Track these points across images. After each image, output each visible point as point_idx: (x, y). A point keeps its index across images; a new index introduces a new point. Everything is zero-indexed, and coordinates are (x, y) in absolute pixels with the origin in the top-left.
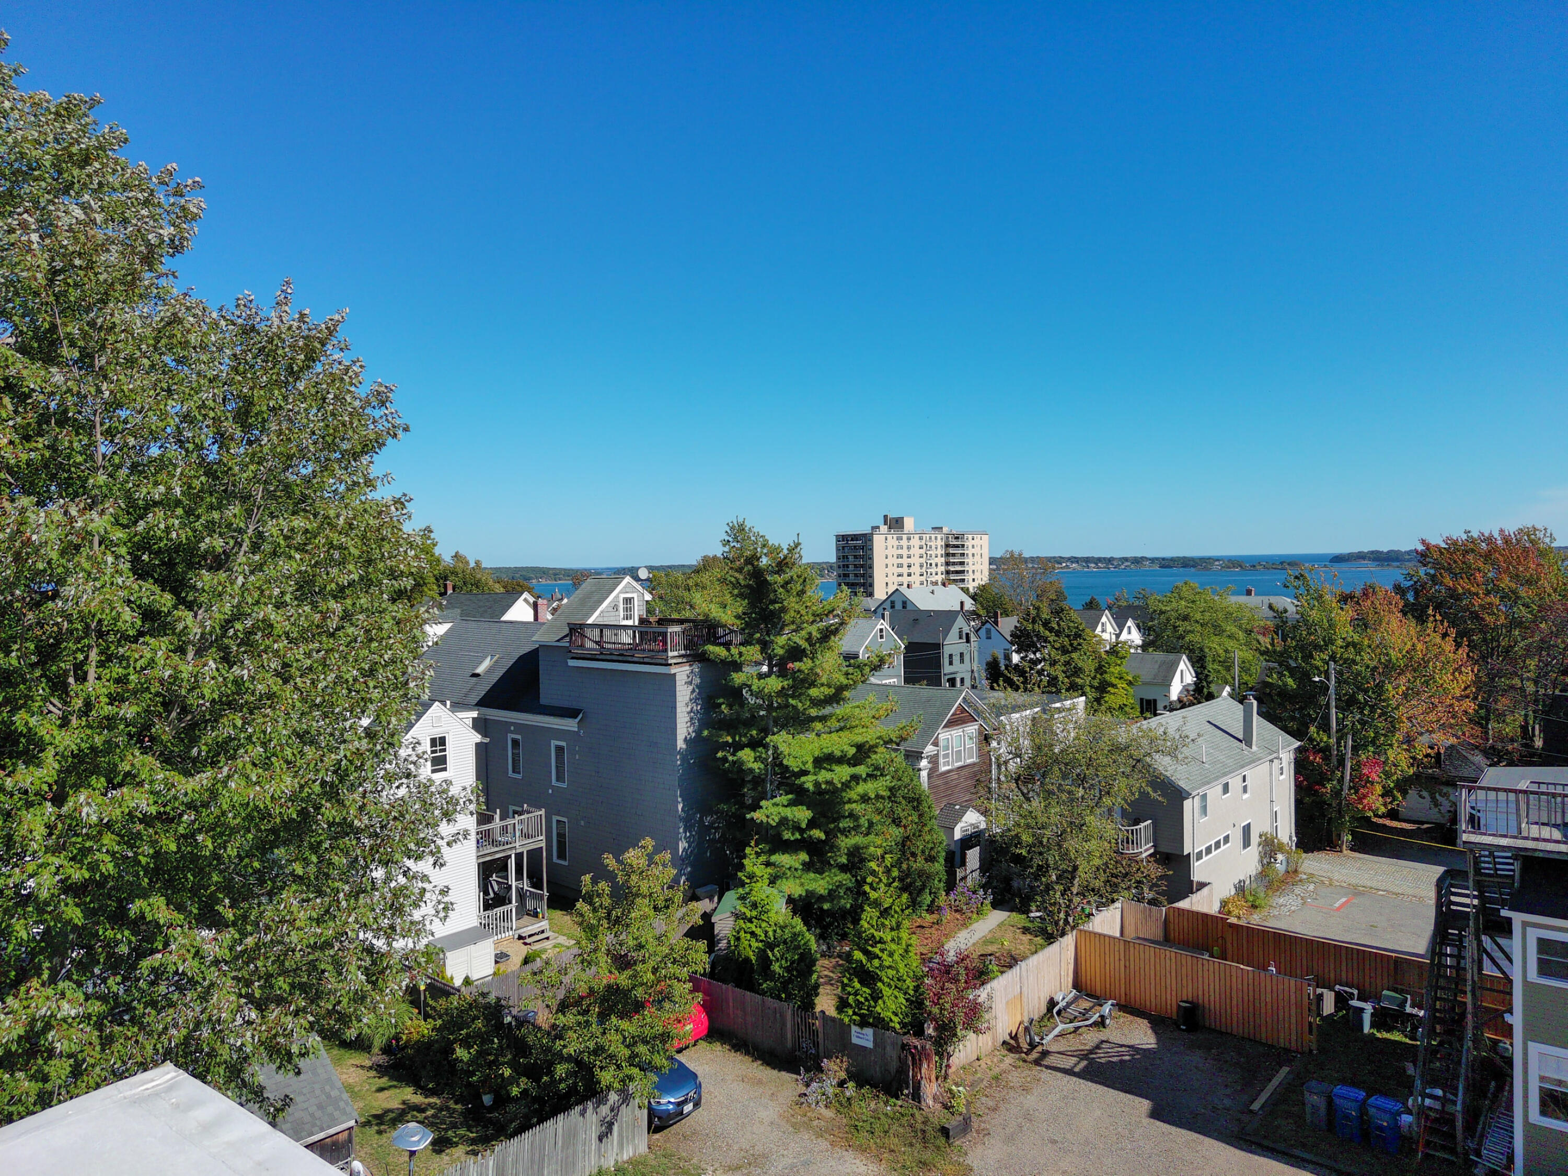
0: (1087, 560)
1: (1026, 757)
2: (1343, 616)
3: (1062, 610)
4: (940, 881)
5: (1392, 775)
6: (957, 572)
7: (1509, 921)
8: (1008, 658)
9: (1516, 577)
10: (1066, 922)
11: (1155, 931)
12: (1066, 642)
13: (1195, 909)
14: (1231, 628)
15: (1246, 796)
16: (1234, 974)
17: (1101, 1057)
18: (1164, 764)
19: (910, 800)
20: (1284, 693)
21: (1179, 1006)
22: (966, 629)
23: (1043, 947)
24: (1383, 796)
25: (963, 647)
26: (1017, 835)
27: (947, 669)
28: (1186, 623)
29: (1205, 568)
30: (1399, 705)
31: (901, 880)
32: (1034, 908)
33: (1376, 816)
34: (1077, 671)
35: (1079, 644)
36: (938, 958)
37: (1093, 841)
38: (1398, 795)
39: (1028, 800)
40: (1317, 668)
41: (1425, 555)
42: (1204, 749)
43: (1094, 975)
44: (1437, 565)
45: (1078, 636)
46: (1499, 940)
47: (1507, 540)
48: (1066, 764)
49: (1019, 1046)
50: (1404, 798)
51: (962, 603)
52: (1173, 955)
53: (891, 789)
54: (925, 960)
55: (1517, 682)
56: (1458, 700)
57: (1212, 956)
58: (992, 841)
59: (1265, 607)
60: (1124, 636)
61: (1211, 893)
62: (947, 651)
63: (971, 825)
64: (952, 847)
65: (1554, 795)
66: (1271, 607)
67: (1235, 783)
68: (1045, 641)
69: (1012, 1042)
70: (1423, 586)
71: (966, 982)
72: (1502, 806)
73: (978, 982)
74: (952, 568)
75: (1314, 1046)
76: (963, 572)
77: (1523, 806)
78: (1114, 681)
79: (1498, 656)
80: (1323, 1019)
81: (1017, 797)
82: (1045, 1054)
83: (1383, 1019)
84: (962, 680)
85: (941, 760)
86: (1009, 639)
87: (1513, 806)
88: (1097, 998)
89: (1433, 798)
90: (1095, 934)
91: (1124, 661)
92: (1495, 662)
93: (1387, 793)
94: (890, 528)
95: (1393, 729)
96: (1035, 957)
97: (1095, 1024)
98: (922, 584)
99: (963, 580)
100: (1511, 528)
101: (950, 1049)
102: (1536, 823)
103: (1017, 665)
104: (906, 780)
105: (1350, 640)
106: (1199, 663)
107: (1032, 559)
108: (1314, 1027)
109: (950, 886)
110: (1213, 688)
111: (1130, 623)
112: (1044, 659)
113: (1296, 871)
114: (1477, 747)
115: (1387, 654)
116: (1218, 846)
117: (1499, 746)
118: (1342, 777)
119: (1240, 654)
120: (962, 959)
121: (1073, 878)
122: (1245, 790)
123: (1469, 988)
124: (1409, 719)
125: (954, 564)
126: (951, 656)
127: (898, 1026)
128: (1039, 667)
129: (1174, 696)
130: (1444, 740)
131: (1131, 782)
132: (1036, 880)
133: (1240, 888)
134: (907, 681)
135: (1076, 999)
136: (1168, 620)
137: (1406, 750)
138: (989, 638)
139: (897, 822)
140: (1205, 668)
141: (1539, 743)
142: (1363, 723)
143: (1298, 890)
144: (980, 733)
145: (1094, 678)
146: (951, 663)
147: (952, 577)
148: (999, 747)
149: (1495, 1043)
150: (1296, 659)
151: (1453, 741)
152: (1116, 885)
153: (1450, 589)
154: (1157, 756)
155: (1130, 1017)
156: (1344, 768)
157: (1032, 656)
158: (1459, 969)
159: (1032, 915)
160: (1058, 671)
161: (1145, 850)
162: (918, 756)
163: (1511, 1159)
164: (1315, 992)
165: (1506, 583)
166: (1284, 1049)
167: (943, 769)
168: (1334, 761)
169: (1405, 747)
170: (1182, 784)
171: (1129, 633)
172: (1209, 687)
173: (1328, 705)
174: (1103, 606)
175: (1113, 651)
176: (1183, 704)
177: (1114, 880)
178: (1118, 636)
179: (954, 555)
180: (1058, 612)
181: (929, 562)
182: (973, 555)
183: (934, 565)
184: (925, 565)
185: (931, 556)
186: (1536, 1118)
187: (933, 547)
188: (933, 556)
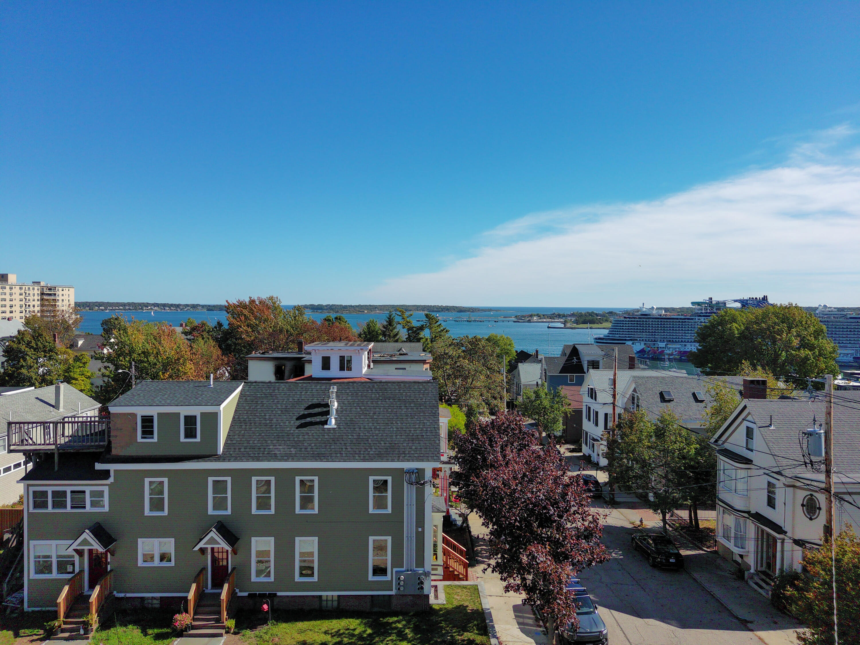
179: (47, 300)
181: (28, 304)
182: (63, 300)
183: (31, 306)
184: (24, 306)
185: (29, 300)
186: (33, 576)
187: (31, 295)
188: (31, 300)
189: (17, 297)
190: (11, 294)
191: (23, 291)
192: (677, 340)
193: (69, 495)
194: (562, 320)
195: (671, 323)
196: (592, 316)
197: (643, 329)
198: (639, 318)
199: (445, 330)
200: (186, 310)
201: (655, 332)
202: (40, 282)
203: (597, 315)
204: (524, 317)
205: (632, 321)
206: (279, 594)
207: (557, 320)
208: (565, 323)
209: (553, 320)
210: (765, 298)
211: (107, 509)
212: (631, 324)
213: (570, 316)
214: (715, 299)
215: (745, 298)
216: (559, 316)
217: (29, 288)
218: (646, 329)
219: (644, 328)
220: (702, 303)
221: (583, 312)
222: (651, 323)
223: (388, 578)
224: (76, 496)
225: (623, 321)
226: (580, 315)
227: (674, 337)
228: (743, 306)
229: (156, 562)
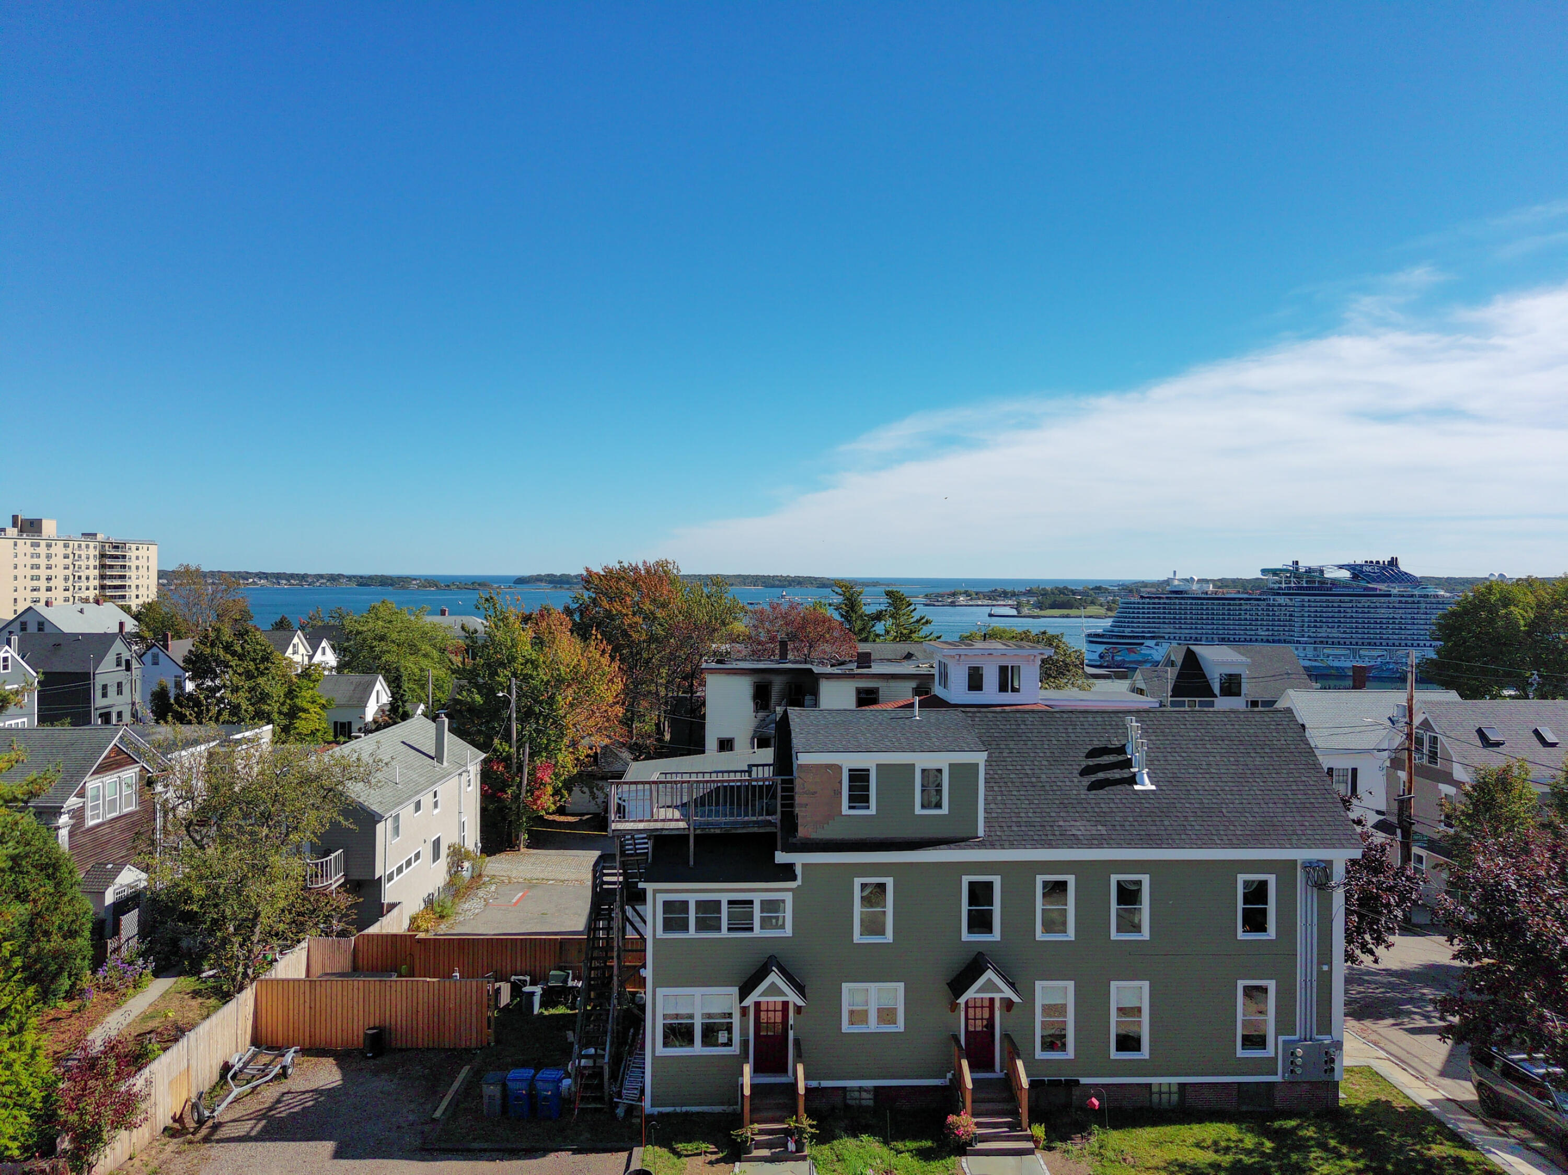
0: (278, 576)
1: (200, 800)
2: (526, 636)
3: (247, 632)
4: (84, 959)
5: (561, 776)
6: (116, 587)
7: (644, 890)
8: (179, 685)
9: (654, 601)
10: (245, 975)
11: (343, 962)
12: (252, 666)
13: (384, 932)
14: (426, 647)
15: (436, 811)
16: (421, 989)
17: (282, 1112)
18: (357, 791)
19: (42, 868)
20: (472, 709)
21: (366, 1034)
22: (126, 655)
23: (216, 1008)
24: (553, 795)
25: (121, 675)
26: (186, 890)
27: (99, 702)
28: (383, 643)
29: (403, 587)
30: (566, 714)
31: (24, 968)
32: (206, 967)
33: (548, 813)
34: (264, 697)
35: (267, 669)
36: (79, 1054)
37: (278, 883)
38: (565, 793)
39: (202, 847)
40: (501, 684)
41: (588, 580)
42: (397, 770)
43: (276, 1026)
44: (598, 590)
45: (265, 659)
46: (637, 907)
47: (648, 571)
48: (248, 803)
49: (184, 1128)
50: (570, 795)
51: (121, 625)
52: (361, 983)
53: (13, 858)
54: (58, 1059)
55: (653, 688)
56: (611, 707)
57: (400, 976)
58: (154, 900)
59: (458, 627)
60: (318, 658)
61: (401, 912)
62: (99, 681)
63: (128, 885)
64: (102, 915)
65: (676, 782)
66: (463, 628)
67: (427, 799)
68: (226, 667)
69: (177, 1125)
70: (587, 608)
71: (117, 1073)
72: (640, 794)
73: (134, 1069)
74: (108, 582)
75: (492, 1038)
76: (123, 587)
77: (655, 794)
78: (305, 705)
79: (641, 666)
80: (501, 1010)
81: (186, 844)
82: (216, 1127)
83: (549, 999)
84: (120, 714)
85: (88, 813)
86: (182, 665)
87: (648, 793)
88: (279, 1048)
89: (592, 792)
90: (278, 981)
91: (318, 685)
92: (638, 672)
93: (557, 792)
94: (21, 531)
95: (561, 736)
96: (208, 1022)
97: (277, 1077)
98: (66, 600)
99: (124, 597)
100: (651, 561)
101: (92, 1159)
102: (663, 807)
103: (190, 694)
104: (38, 843)
105: (529, 657)
106: (395, 683)
107: (212, 574)
108: (492, 1019)
109: (98, 961)
110: (408, 707)
111: (324, 643)
112: (224, 686)
113: (480, 875)
114: (624, 745)
115: (559, 670)
116: (409, 863)
117: (640, 741)
118: (521, 782)
119: (434, 672)
120: (111, 1047)
121: (254, 925)
122: (436, 805)
123: (615, 954)
124: (574, 725)
125: (112, 577)
126: (105, 687)
127: (16, 1153)
128: (218, 695)
129: (369, 717)
130: (601, 741)
131: (322, 813)
132: (210, 935)
133: (429, 902)
134: (42, 720)
135: (254, 1056)
136: (364, 640)
137: (571, 753)
138: (156, 664)
139: (22, 897)
140: (400, 688)
141: (667, 737)
142: (537, 731)
143: (481, 893)
144: (141, 777)
145: (283, 704)
146: (104, 695)
147: (109, 593)
148: (165, 793)
149: (634, 994)
150: (484, 676)
151: (607, 741)
152: (302, 924)
153: (607, 610)
154: (349, 784)
155: (314, 1060)
156: (522, 773)
157: (210, 683)
158: (608, 940)
159: (204, 975)
160: (241, 699)
161: (335, 881)
162: (56, 812)
163: (642, 1092)
164: (493, 986)
165: (647, 606)
166: (465, 1049)
167: (90, 823)
168: (515, 769)
169: (571, 750)
170: (375, 808)
171: (324, 653)
172: (404, 706)
173: (510, 717)
174: (296, 626)
175: (306, 674)
176: (378, 726)
177: (301, 918)
178: (311, 657)
179: (111, 567)
180: (241, 635)
181: (77, 574)
182: (137, 568)
183: (83, 578)
184: (71, 577)
185: (80, 567)
186: (661, 1051)
187: (83, 557)
188: (83, 567)
189: (59, 561)
190: (49, 557)
191: (69, 551)
192: (1237, 638)
193: (724, 908)
194: (1010, 602)
195: (1226, 608)
196: (1064, 594)
197: (1175, 618)
198: (1167, 598)
199: (924, 621)
200: (318, 584)
201: (1196, 624)
202: (95, 535)
203: (1074, 593)
204: (942, 596)
205: (1154, 603)
206: (1083, 1080)
207: (1002, 603)
208: (1018, 607)
209: (995, 603)
210: (1393, 562)
211: (788, 931)
212: (1154, 608)
213: (1024, 594)
214: (1304, 564)
215: (1358, 562)
216: (1005, 595)
217: (80, 546)
218: (1180, 618)
219: (1178, 616)
220: (1281, 570)
221: (1049, 588)
222: (1189, 607)
223: (1270, 1051)
224: (737, 909)
225: (1138, 603)
226: (1044, 593)
227: (1231, 632)
228: (1355, 577)
229: (873, 1025)
